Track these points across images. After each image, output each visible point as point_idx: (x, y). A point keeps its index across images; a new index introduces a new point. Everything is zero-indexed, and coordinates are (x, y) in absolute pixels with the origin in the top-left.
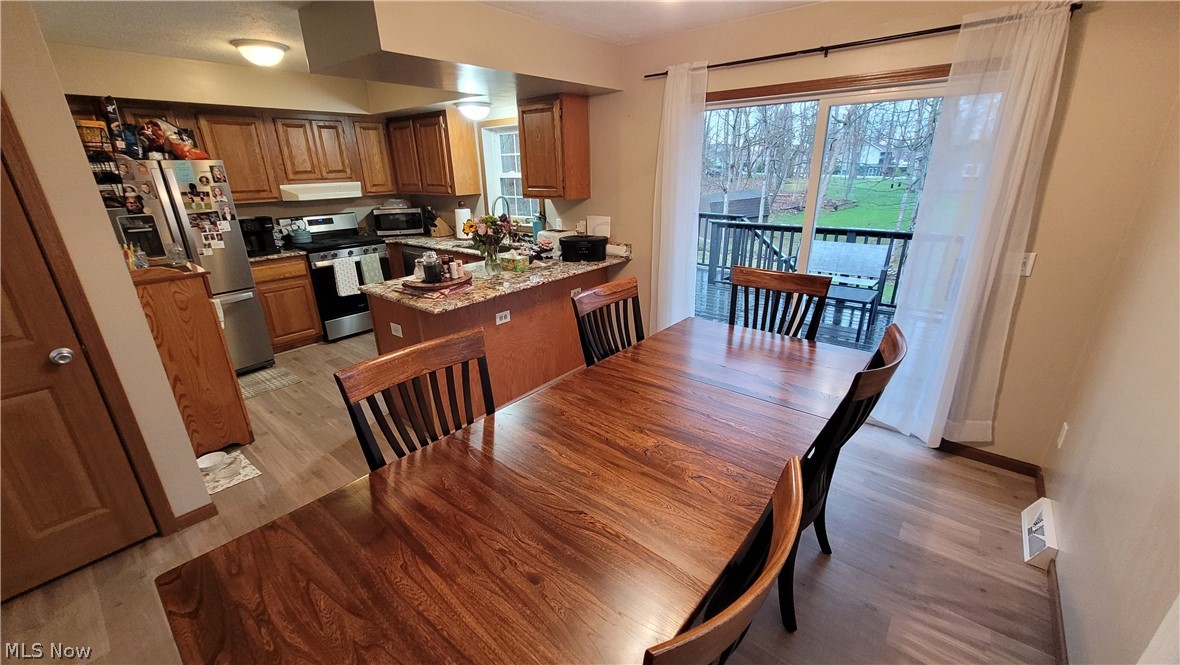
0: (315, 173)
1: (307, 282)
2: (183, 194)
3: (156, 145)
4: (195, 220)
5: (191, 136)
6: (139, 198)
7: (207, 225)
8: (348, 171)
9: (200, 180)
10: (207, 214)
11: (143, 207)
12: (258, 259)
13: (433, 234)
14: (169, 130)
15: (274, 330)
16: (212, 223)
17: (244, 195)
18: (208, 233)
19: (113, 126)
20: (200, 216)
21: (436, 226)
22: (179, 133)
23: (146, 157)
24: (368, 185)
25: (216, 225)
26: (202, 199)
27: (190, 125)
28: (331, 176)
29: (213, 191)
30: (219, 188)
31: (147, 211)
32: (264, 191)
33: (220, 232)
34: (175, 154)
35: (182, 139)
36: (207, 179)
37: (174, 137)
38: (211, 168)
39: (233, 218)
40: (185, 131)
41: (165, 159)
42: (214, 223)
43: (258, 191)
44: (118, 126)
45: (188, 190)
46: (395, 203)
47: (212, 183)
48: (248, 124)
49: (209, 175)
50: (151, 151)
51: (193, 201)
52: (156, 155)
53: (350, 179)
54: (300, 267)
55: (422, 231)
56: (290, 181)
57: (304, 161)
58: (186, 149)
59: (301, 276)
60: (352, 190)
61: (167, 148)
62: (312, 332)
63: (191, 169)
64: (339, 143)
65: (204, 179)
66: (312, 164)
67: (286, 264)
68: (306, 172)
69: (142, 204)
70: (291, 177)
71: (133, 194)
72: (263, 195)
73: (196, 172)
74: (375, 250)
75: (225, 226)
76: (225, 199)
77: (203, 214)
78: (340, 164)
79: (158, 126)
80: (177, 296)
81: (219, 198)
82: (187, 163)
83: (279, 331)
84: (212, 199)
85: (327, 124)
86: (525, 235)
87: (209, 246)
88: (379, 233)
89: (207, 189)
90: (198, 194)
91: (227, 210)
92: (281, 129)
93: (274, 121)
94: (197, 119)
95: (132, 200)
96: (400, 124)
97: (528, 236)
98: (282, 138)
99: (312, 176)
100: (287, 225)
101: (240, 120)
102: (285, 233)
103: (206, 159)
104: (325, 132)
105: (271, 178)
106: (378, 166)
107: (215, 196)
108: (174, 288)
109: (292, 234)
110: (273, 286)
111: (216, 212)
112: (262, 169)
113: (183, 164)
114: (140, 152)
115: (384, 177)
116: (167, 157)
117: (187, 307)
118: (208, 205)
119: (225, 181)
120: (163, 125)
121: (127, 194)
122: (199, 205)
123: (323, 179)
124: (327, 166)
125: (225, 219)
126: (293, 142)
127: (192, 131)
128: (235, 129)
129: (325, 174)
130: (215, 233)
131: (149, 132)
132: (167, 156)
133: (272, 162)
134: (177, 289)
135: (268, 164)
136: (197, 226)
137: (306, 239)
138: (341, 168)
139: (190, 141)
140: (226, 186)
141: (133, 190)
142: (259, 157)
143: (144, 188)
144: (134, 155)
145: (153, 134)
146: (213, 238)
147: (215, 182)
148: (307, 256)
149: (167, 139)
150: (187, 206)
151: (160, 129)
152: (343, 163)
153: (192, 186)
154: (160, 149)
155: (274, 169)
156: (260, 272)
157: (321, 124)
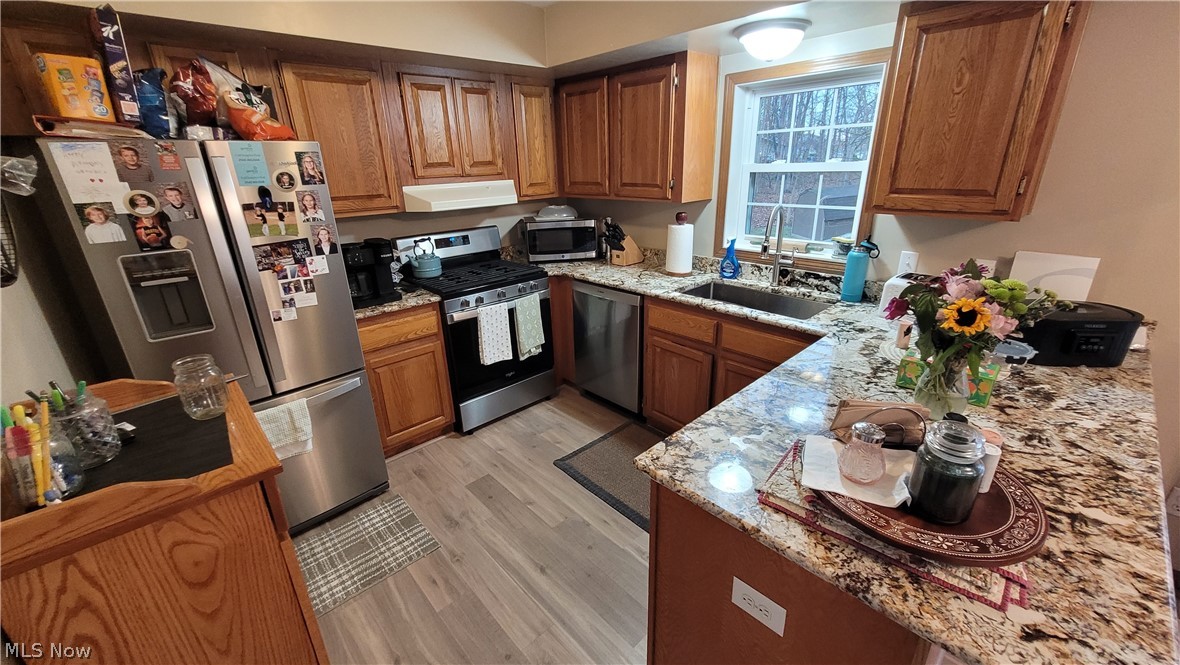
0: (455, 169)
1: (437, 346)
2: (247, 207)
3: (200, 112)
4: (267, 255)
5: (267, 98)
6: (162, 218)
7: (288, 264)
8: (499, 162)
9: (279, 180)
10: (290, 244)
11: (169, 236)
12: (369, 313)
13: (615, 260)
14: (225, 84)
15: (387, 424)
16: (297, 261)
17: (349, 204)
18: (290, 279)
19: (114, 68)
20: (276, 249)
21: (622, 249)
22: (245, 89)
23: (181, 134)
24: (524, 185)
25: (305, 265)
26: (281, 217)
27: (267, 79)
28: (475, 171)
29: (301, 201)
30: (312, 194)
31: (178, 243)
32: (380, 196)
33: (311, 277)
34: (236, 131)
35: (250, 102)
36: (291, 178)
37: (235, 95)
38: (299, 156)
39: (333, 249)
40: (258, 89)
41: (216, 138)
42: (300, 261)
43: (371, 197)
44: (125, 69)
45: (255, 199)
46: (557, 212)
47: (299, 186)
48: (361, 83)
49: (295, 171)
50: (192, 122)
51: (265, 221)
52: (199, 132)
53: (499, 176)
54: (429, 322)
55: (593, 254)
56: (417, 179)
57: (440, 147)
58: (255, 119)
59: (429, 336)
60: (501, 193)
61: (222, 118)
62: (440, 420)
63: (262, 158)
64: (490, 117)
65: (286, 179)
66: (451, 151)
67: (409, 319)
68: (441, 165)
69: (167, 229)
70: (420, 172)
71: (150, 210)
72: (377, 203)
73: (271, 165)
74: (533, 289)
75: (319, 265)
76: (320, 215)
77: (281, 245)
78: (490, 152)
79: (205, 73)
80: (181, 553)
81: (310, 214)
82: (256, 146)
83: (394, 425)
84: (298, 215)
85: (475, 85)
86: (808, 275)
87: (291, 302)
88: (533, 258)
89: (291, 197)
90: (273, 208)
91: (323, 235)
92: (408, 92)
93: (399, 77)
94: (278, 69)
95: (147, 223)
96: (583, 86)
97: (817, 277)
98: (410, 107)
99: (449, 171)
100: (408, 248)
101: (349, 74)
102: (404, 260)
103: (290, 139)
104: (472, 99)
105: (391, 175)
106: (539, 155)
107: (304, 210)
108: (171, 532)
109: (416, 264)
110: (389, 355)
111: (305, 241)
112: (377, 160)
113: (249, 148)
114: (173, 125)
115: (544, 171)
116: (221, 135)
117: (212, 577)
118: (292, 228)
119: (322, 182)
120: (216, 73)
121: (139, 211)
122: (274, 229)
123: (464, 176)
124: (470, 154)
125: (320, 252)
126: (425, 115)
127: (269, 90)
128: (339, 89)
129: (467, 168)
130: (302, 279)
131: (187, 85)
132: (220, 131)
133: (394, 149)
134: (182, 534)
135: (387, 151)
136: (271, 267)
137: (434, 271)
138: (489, 158)
139: (264, 107)
140: (323, 191)
141: (150, 202)
142: (374, 139)
143: (173, 197)
144: (160, 131)
145: (196, 90)
146: (298, 289)
147: (305, 183)
148: (441, 304)
149: (222, 101)
150: (254, 230)
151: (210, 81)
152: (493, 150)
153: (264, 193)
154: (209, 120)
155: (396, 160)
156: (371, 335)
157: (467, 85)
